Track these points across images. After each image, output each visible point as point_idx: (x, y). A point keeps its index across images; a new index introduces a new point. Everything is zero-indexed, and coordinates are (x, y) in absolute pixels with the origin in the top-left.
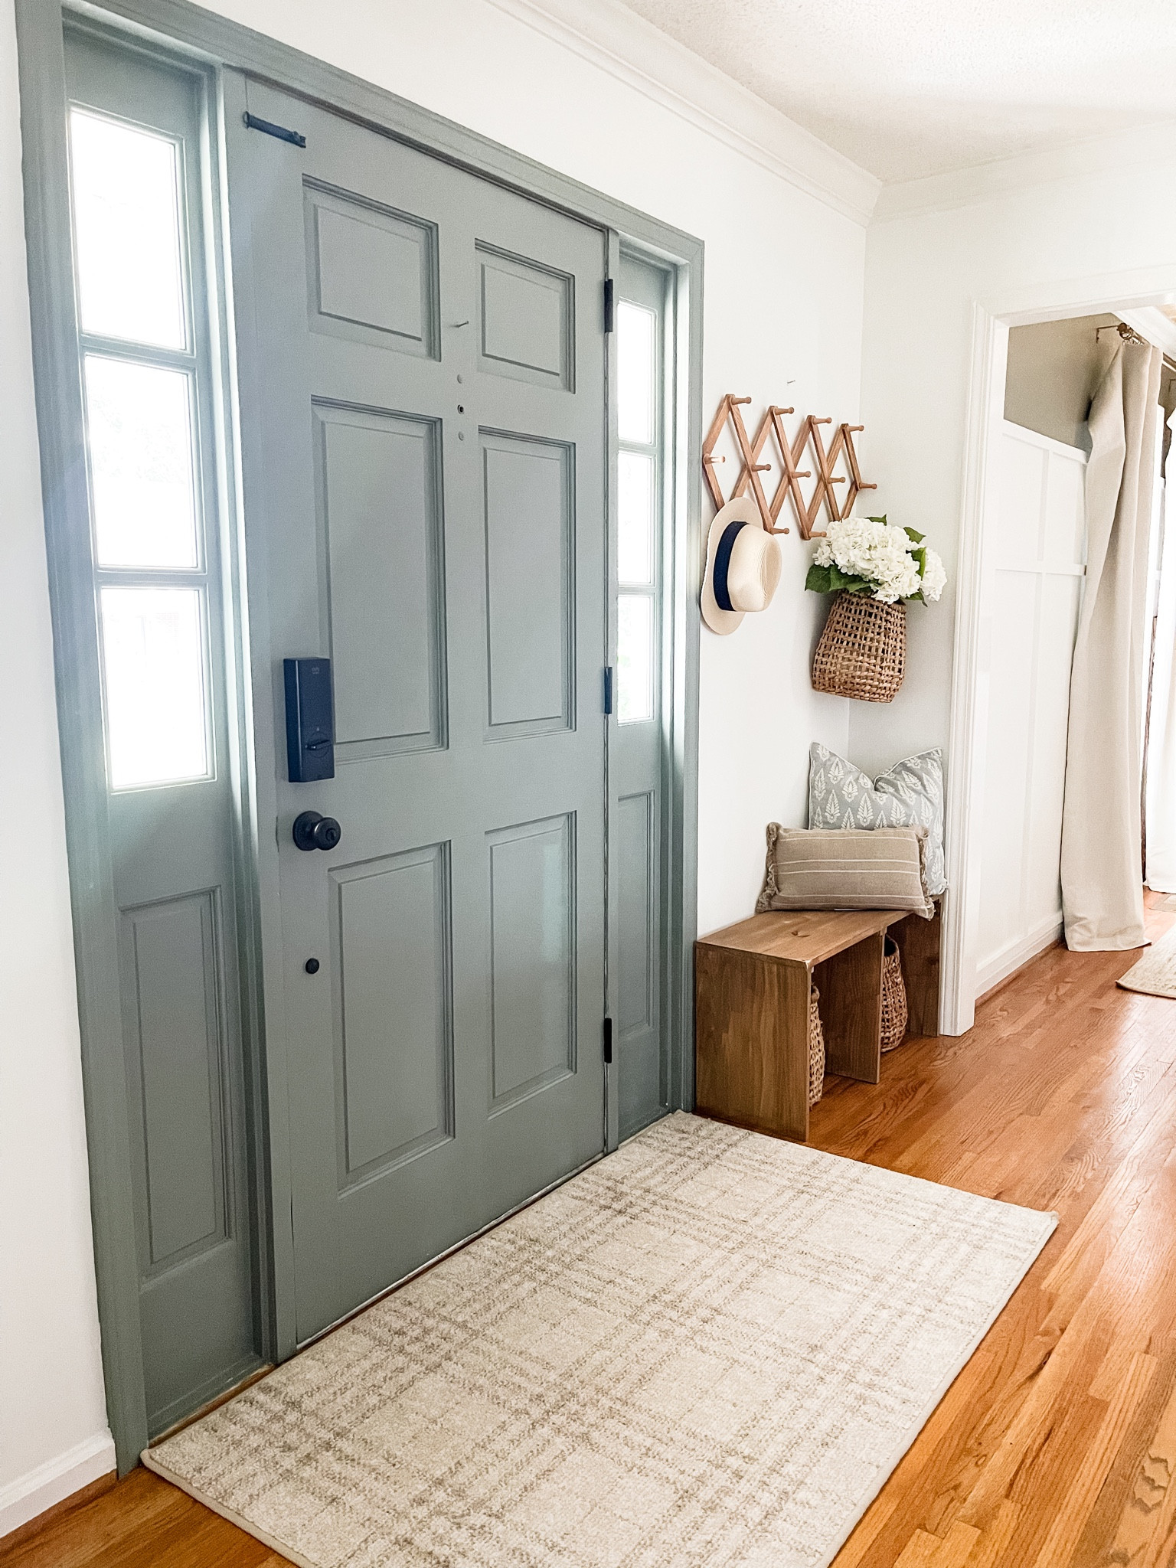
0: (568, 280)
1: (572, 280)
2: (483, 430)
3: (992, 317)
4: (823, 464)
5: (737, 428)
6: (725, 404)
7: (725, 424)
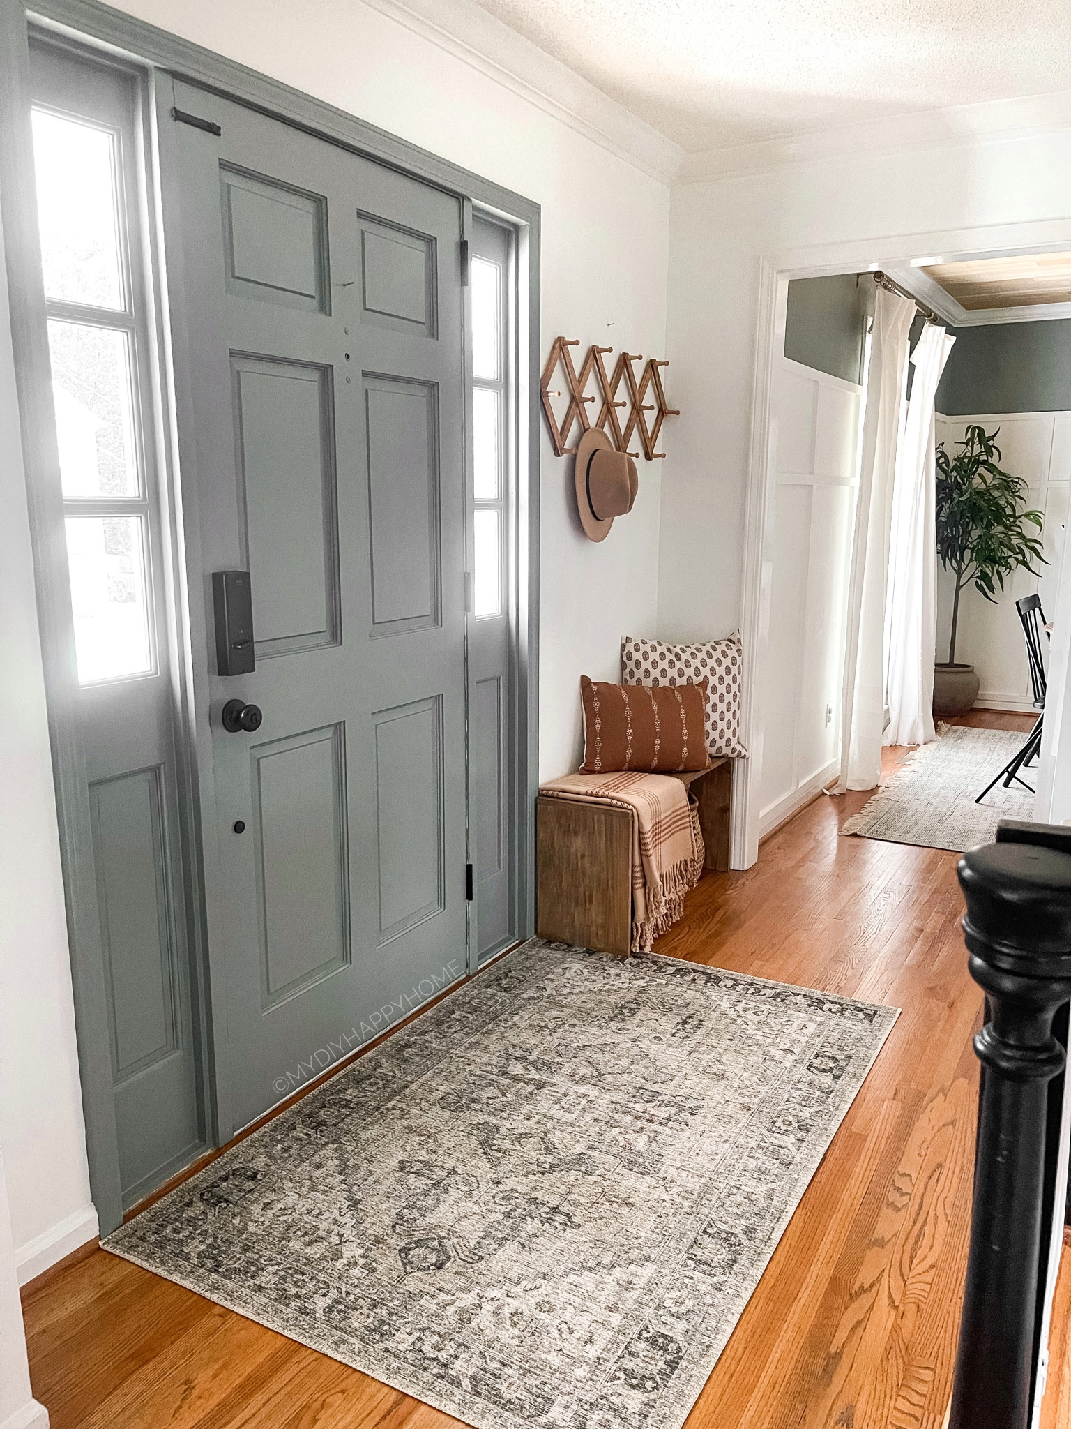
0: (431, 241)
1: (434, 243)
2: (366, 374)
3: (775, 273)
4: (636, 395)
5: (567, 367)
6: (557, 345)
7: (558, 361)
